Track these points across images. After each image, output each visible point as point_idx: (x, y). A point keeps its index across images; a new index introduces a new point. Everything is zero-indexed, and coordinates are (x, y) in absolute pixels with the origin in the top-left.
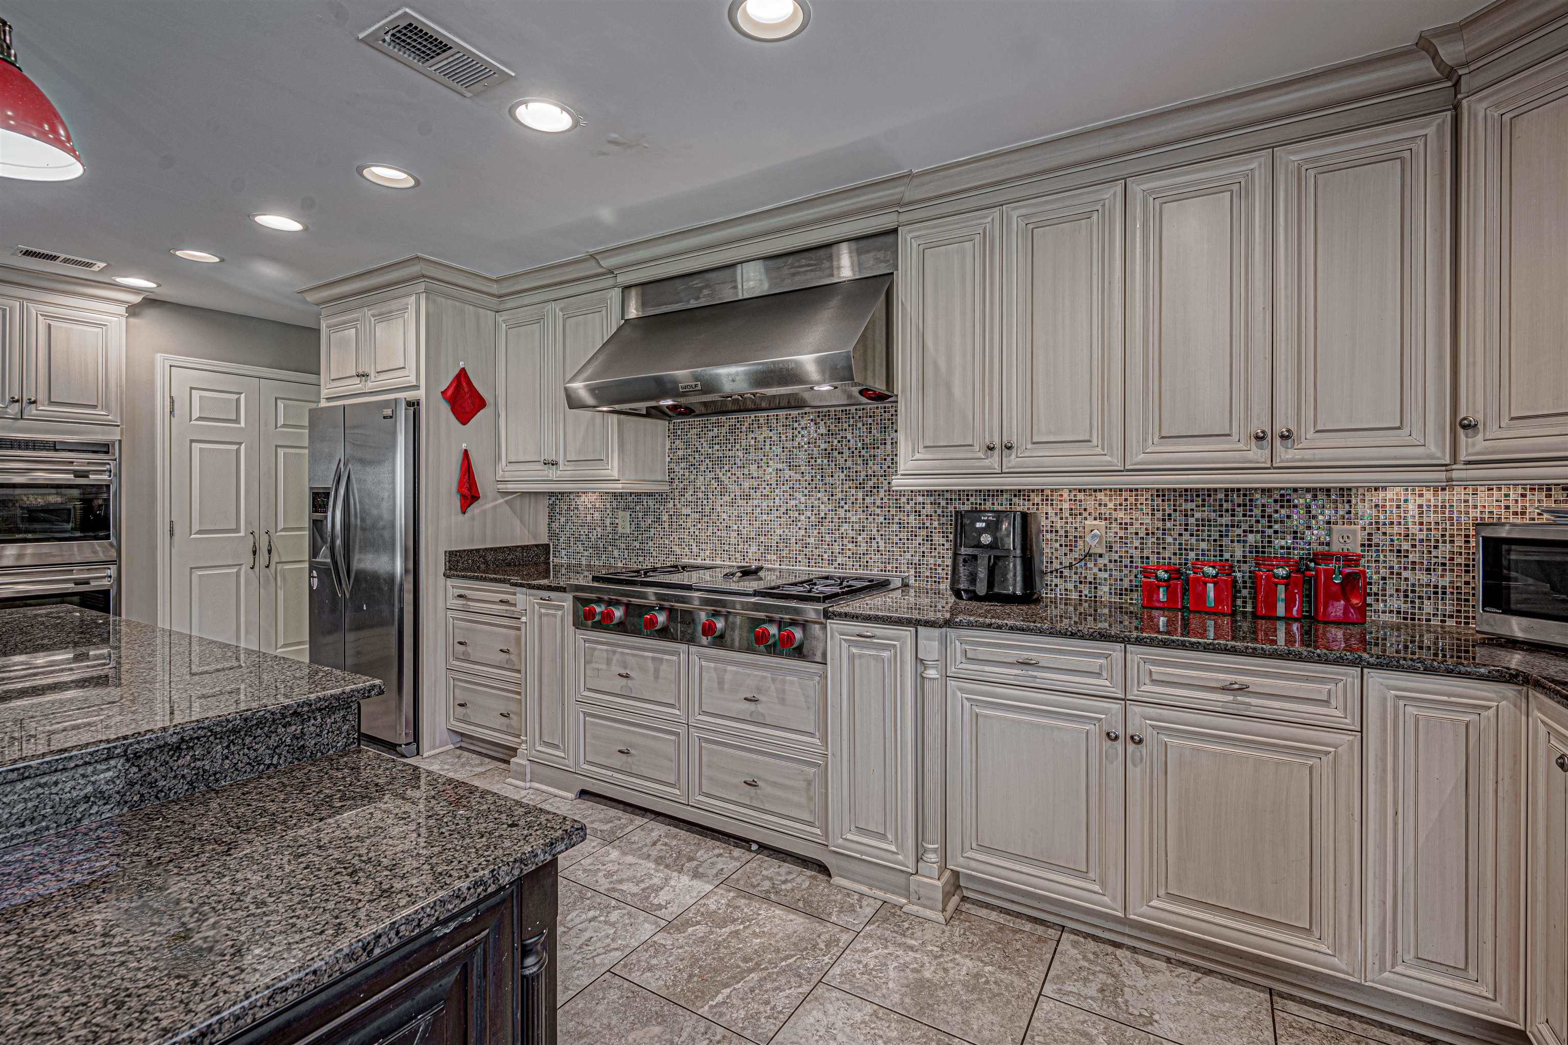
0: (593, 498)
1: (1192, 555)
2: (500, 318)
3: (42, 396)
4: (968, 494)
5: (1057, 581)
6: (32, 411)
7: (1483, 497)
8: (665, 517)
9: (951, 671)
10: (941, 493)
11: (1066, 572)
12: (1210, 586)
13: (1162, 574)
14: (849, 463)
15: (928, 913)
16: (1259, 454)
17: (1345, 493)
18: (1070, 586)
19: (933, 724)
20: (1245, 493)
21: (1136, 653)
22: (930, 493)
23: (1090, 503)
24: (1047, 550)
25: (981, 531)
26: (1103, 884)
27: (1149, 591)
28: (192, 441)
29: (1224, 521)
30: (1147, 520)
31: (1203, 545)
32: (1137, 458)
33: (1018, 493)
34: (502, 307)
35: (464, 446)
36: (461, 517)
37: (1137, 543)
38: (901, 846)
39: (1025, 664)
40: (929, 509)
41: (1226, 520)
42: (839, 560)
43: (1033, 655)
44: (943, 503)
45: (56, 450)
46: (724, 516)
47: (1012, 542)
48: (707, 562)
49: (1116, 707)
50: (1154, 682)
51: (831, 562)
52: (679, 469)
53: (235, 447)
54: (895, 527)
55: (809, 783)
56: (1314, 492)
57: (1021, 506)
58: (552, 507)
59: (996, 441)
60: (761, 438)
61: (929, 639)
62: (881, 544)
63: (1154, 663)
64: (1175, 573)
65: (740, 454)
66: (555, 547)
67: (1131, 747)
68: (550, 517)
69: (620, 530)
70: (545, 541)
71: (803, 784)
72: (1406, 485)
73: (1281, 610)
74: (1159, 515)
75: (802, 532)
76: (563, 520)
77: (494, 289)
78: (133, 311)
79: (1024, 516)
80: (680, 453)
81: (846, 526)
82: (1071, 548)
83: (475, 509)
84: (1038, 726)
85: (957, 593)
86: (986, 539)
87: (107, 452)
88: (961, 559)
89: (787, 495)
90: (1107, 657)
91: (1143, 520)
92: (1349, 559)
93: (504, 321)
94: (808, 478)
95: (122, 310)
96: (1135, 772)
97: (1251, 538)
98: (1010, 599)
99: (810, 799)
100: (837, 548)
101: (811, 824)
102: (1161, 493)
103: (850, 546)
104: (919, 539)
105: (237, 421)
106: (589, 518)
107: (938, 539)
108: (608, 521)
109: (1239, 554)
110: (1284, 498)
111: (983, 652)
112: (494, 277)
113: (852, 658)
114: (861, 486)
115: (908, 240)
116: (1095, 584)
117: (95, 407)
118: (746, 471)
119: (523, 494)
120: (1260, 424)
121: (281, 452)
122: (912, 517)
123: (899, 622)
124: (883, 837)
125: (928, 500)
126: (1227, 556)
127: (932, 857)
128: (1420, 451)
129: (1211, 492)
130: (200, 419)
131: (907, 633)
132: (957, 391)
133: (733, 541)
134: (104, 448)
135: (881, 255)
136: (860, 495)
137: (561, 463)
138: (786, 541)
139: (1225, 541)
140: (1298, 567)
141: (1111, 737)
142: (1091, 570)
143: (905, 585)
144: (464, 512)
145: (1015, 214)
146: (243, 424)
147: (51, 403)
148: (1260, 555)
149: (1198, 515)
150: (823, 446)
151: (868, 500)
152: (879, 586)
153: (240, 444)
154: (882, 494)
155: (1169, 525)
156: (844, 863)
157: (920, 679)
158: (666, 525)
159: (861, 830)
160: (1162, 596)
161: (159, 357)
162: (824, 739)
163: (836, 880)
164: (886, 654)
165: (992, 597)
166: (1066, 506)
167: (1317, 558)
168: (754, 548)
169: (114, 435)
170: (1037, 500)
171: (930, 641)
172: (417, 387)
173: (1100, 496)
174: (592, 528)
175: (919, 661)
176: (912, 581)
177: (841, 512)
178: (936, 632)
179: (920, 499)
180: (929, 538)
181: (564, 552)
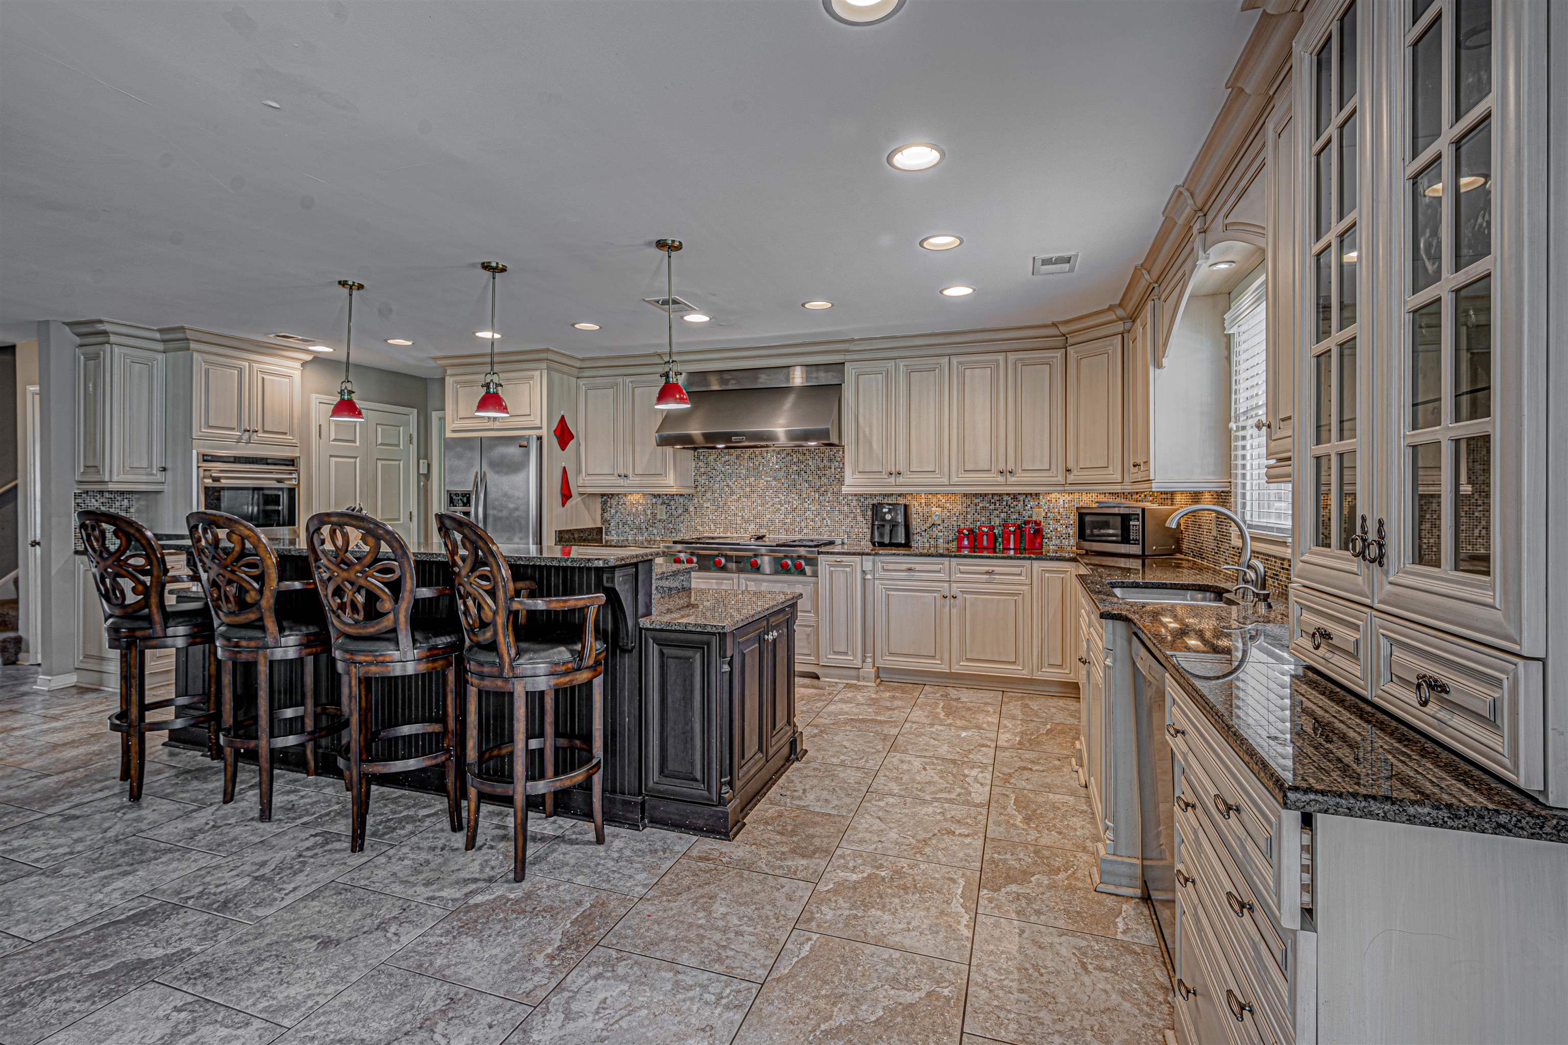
0: (637, 497)
1: (978, 524)
2: (581, 382)
3: (259, 428)
4: (875, 495)
5: (919, 538)
6: (255, 437)
7: (1084, 497)
8: (692, 509)
9: (877, 576)
10: (861, 495)
11: (923, 534)
12: (985, 537)
13: (966, 532)
14: (810, 478)
15: (869, 684)
16: (1001, 479)
17: (1037, 495)
18: (926, 540)
19: (869, 598)
20: (1000, 495)
21: (954, 561)
22: (855, 495)
23: (934, 500)
24: (914, 523)
25: (886, 513)
26: (941, 659)
27: (959, 540)
28: (331, 456)
29: (991, 507)
30: (960, 507)
31: (983, 519)
32: (955, 479)
33: (900, 495)
34: (581, 375)
35: (563, 464)
36: (561, 509)
37: (955, 519)
38: (854, 655)
39: (910, 569)
40: (855, 503)
41: (992, 507)
42: (805, 531)
43: (913, 566)
44: (862, 500)
45: (268, 464)
46: (733, 507)
47: (900, 519)
48: (722, 535)
49: (946, 585)
50: (961, 573)
51: (800, 533)
52: (702, 480)
53: (353, 460)
54: (837, 513)
55: (808, 635)
56: (1026, 495)
57: (902, 501)
58: (604, 503)
59: (893, 471)
60: (757, 463)
61: (867, 561)
62: (829, 522)
63: (961, 565)
64: (971, 531)
65: (744, 472)
66: (607, 529)
67: (952, 600)
68: (603, 510)
69: (659, 517)
70: (599, 525)
71: (805, 637)
72: (1059, 492)
73: (1012, 546)
74: (965, 505)
75: (783, 516)
76: (613, 511)
77: (578, 364)
78: (304, 364)
79: (906, 506)
80: (702, 470)
81: (809, 512)
82: (925, 521)
83: (569, 503)
84: (916, 596)
85: (874, 544)
86: (888, 517)
87: (293, 465)
88: (876, 527)
89: (773, 495)
90: (943, 564)
91: (958, 508)
92: (1038, 523)
93: (584, 384)
94: (786, 485)
95: (298, 365)
96: (954, 611)
97: (1002, 515)
98: (898, 545)
99: (809, 643)
100: (803, 524)
101: (809, 655)
102: (965, 495)
103: (811, 523)
104: (850, 519)
105: (354, 441)
106: (634, 510)
107: (860, 518)
108: (649, 512)
109: (997, 523)
110: (1015, 497)
111: (891, 567)
112: (580, 357)
113: (831, 573)
114: (817, 491)
115: (850, 370)
116: (936, 539)
117: (285, 434)
118: (747, 482)
119: (590, 494)
120: (1002, 467)
121: (380, 463)
122: (846, 508)
123: (854, 554)
124: (846, 654)
125: (855, 498)
126: (993, 524)
127: (869, 660)
128: (1055, 479)
129: (986, 495)
130: (335, 440)
131: (857, 559)
132: (875, 445)
133: (739, 522)
134: (291, 462)
135: (835, 374)
136: (817, 496)
137: (630, 475)
138: (772, 521)
139: (992, 517)
140: (1019, 527)
141: (945, 597)
142: (935, 532)
143: (843, 543)
144: (563, 505)
145: (902, 364)
146: (358, 444)
147: (265, 432)
148: (1005, 525)
149: (981, 505)
150: (795, 468)
151: (821, 498)
152: (831, 543)
153: (356, 458)
154: (829, 495)
155: (969, 510)
156: (827, 670)
157: (864, 580)
158: (693, 514)
159: (835, 653)
160: (966, 543)
161: (314, 396)
162: (817, 613)
163: (822, 679)
164: (848, 569)
165: (892, 545)
166: (923, 501)
167: (1027, 523)
168: (753, 526)
169: (295, 453)
170: (909, 498)
171: (868, 562)
172: (541, 428)
173: (939, 496)
174: (636, 515)
175: (864, 572)
176: (846, 541)
177: (806, 505)
178: (871, 557)
179: (850, 498)
180: (855, 518)
181: (613, 532)
